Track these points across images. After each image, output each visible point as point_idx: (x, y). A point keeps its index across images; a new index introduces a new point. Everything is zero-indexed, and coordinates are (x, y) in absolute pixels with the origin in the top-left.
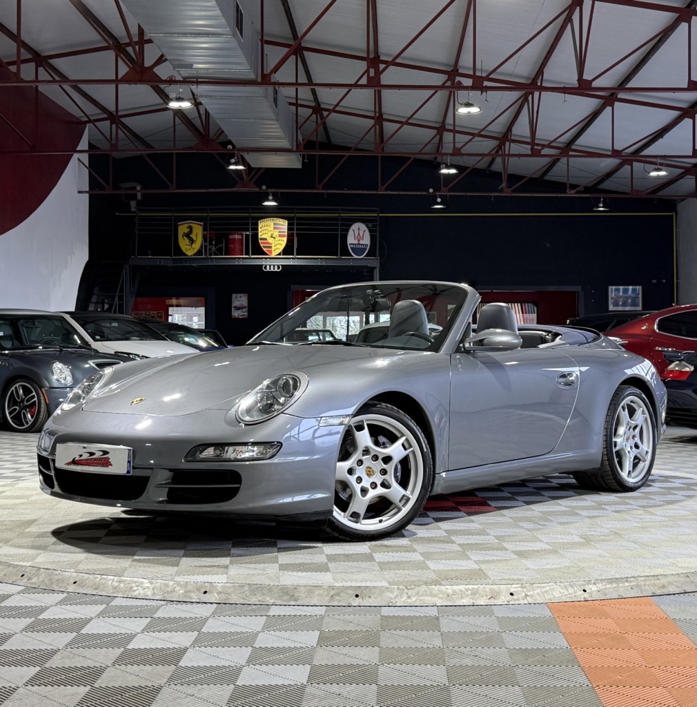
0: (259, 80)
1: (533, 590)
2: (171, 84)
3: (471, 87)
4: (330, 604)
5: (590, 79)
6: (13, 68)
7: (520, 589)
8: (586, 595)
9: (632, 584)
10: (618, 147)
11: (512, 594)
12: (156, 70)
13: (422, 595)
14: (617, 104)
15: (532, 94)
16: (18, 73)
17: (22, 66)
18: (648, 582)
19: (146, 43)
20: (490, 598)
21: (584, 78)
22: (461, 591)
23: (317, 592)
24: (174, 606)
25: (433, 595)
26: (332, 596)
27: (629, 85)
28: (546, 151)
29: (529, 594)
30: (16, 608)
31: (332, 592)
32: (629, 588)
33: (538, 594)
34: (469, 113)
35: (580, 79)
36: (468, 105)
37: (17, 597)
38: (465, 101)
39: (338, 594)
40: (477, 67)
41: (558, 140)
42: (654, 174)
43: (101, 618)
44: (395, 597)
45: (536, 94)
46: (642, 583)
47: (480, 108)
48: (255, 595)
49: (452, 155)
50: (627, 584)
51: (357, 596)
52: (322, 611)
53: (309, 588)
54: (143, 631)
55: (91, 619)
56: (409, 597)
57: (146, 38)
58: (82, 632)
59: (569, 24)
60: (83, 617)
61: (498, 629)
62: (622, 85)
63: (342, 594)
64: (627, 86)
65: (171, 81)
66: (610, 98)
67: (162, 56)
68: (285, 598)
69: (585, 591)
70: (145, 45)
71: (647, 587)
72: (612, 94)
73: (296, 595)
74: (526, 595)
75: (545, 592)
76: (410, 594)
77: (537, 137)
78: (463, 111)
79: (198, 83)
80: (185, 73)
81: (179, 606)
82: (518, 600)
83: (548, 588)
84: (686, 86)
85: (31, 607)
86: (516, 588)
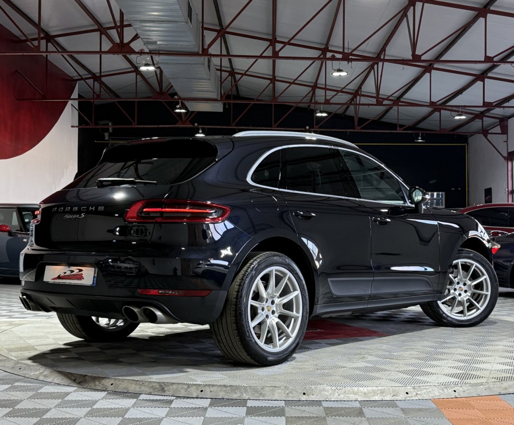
0: (201, 53)
1: (421, 391)
2: (141, 55)
3: (341, 59)
4: (287, 399)
5: (420, 54)
6: (36, 43)
7: (412, 390)
8: (456, 394)
9: (485, 387)
10: (434, 100)
11: (407, 393)
12: (132, 45)
13: (348, 394)
14: (433, 71)
15: (378, 64)
16: (38, 47)
17: (41, 41)
18: (495, 386)
19: (125, 27)
20: (393, 395)
21: (416, 53)
22: (373, 391)
23: (277, 391)
24: (182, 400)
25: (355, 394)
26: (287, 394)
27: (443, 58)
28: (385, 102)
29: (418, 393)
30: (75, 401)
31: (288, 391)
32: (484, 390)
33: (424, 393)
34: (340, 76)
35: (414, 54)
36: (339, 70)
37: (74, 394)
38: (337, 68)
39: (291, 392)
40: (345, 46)
41: (393, 95)
42: (457, 118)
43: (136, 408)
44: (330, 394)
45: (380, 64)
46: (492, 386)
47: (347, 72)
48: (236, 393)
49: (324, 104)
50: (482, 387)
51: (304, 394)
52: (282, 404)
53: (271, 388)
54: (166, 416)
55: (129, 409)
56: (339, 395)
57: (125, 23)
58: (125, 417)
59: (405, 18)
60: (123, 407)
61: (403, 415)
62: (437, 59)
63: (294, 392)
64: (441, 59)
65: (142, 53)
66: (428, 68)
67: (137, 35)
68: (256, 395)
69: (455, 391)
70: (125, 29)
71: (495, 389)
72: (431, 65)
73: (263, 393)
74: (417, 394)
75: (430, 391)
76: (339, 393)
77: (380, 93)
78: (336, 74)
79: (159, 54)
80: (152, 47)
81: (185, 400)
82: (412, 397)
83: (431, 389)
84: (483, 60)
85: (86, 400)
86: (410, 389)
